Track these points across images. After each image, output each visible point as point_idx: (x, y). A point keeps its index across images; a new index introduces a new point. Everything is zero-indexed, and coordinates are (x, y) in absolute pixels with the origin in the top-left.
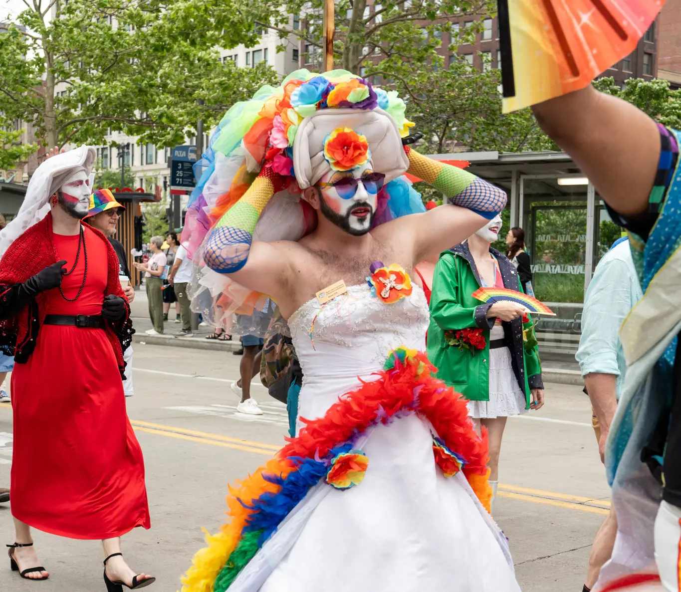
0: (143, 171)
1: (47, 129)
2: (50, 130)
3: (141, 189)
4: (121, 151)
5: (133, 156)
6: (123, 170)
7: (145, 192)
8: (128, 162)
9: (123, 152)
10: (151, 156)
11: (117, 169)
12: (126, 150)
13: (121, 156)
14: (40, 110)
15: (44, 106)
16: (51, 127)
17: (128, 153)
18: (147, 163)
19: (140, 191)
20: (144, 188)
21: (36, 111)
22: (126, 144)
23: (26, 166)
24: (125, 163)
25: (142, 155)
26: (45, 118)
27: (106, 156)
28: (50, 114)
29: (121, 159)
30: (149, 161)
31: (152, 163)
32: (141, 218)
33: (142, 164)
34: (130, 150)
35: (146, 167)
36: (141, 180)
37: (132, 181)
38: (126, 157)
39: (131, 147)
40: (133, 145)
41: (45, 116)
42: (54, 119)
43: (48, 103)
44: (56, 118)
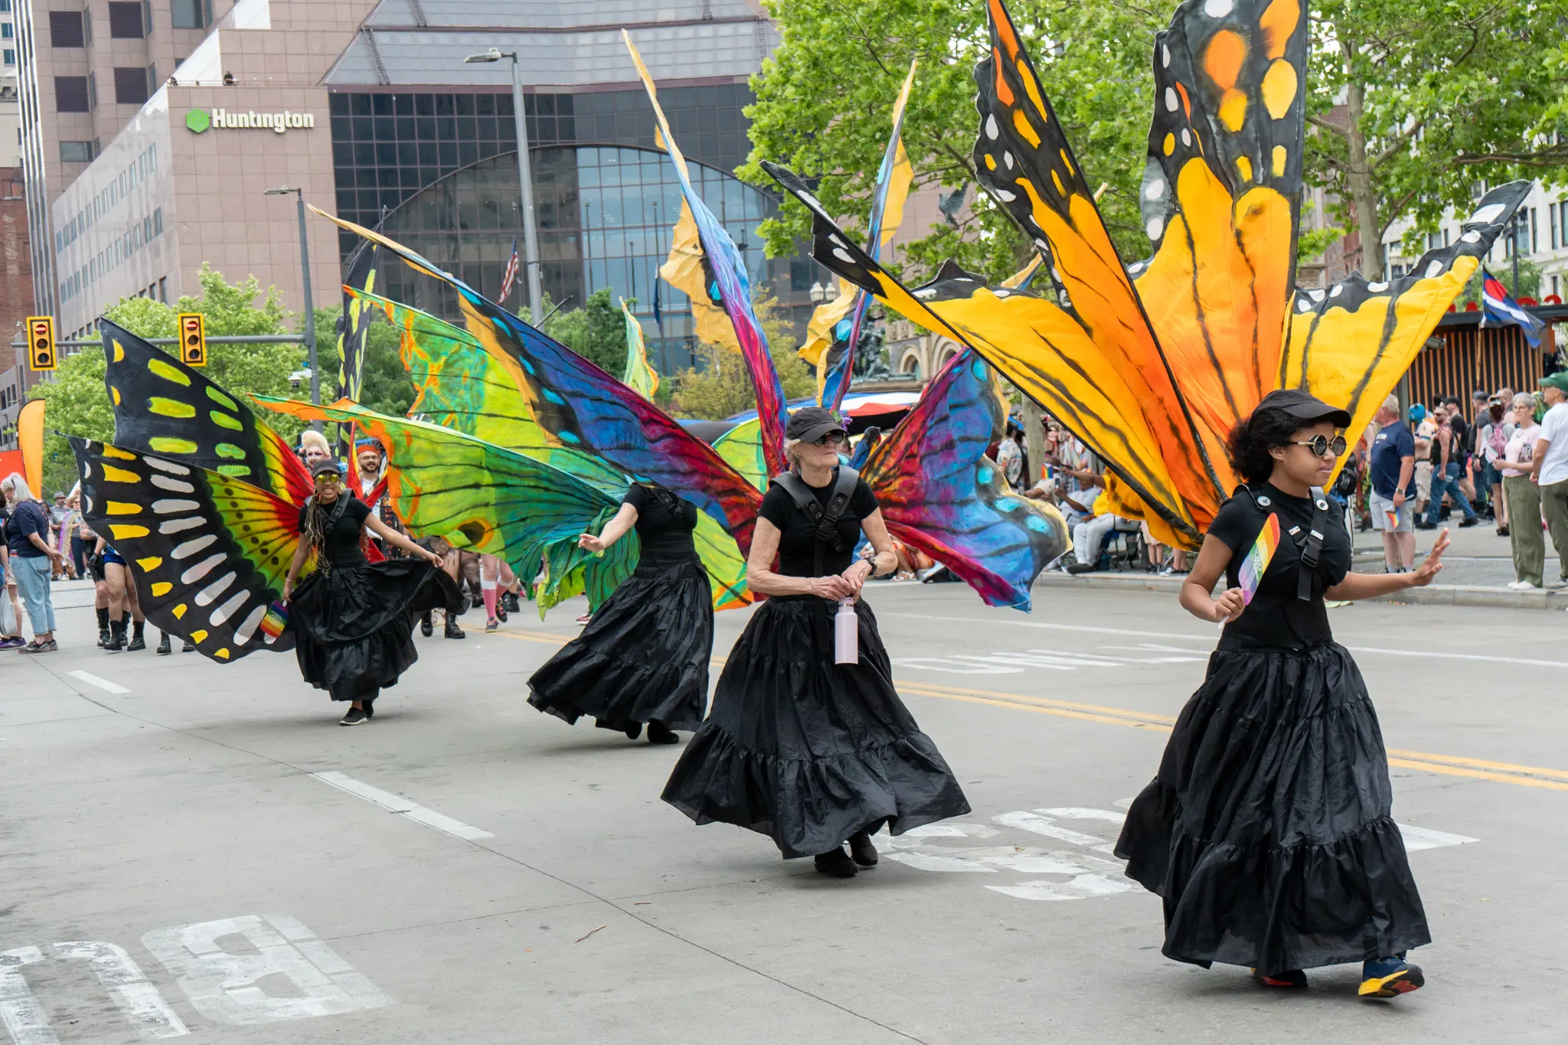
0: (1556, 260)
1: (1356, 196)
2: (1361, 198)
3: (1555, 297)
4: (1510, 224)
5: (1534, 232)
6: (1515, 264)
7: (1563, 302)
8: (1525, 245)
9: (1515, 226)
11: (1505, 261)
12: (1520, 223)
13: (1510, 236)
14: (1338, 160)
15: (1347, 150)
16: (1362, 192)
17: (1524, 229)
18: (1564, 244)
19: (1551, 303)
20: (1561, 294)
21: (1332, 163)
23: (1323, 274)
24: (1520, 248)
25: (1553, 228)
26: (1351, 176)
28: (1358, 167)
29: (1511, 241)
32: (1556, 358)
33: (1554, 247)
34: (1529, 222)
36: (1555, 279)
37: (1536, 282)
38: (1520, 238)
39: (1530, 215)
40: (1533, 210)
41: (1351, 171)
42: (1367, 175)
43: (1353, 143)
44: (1371, 172)
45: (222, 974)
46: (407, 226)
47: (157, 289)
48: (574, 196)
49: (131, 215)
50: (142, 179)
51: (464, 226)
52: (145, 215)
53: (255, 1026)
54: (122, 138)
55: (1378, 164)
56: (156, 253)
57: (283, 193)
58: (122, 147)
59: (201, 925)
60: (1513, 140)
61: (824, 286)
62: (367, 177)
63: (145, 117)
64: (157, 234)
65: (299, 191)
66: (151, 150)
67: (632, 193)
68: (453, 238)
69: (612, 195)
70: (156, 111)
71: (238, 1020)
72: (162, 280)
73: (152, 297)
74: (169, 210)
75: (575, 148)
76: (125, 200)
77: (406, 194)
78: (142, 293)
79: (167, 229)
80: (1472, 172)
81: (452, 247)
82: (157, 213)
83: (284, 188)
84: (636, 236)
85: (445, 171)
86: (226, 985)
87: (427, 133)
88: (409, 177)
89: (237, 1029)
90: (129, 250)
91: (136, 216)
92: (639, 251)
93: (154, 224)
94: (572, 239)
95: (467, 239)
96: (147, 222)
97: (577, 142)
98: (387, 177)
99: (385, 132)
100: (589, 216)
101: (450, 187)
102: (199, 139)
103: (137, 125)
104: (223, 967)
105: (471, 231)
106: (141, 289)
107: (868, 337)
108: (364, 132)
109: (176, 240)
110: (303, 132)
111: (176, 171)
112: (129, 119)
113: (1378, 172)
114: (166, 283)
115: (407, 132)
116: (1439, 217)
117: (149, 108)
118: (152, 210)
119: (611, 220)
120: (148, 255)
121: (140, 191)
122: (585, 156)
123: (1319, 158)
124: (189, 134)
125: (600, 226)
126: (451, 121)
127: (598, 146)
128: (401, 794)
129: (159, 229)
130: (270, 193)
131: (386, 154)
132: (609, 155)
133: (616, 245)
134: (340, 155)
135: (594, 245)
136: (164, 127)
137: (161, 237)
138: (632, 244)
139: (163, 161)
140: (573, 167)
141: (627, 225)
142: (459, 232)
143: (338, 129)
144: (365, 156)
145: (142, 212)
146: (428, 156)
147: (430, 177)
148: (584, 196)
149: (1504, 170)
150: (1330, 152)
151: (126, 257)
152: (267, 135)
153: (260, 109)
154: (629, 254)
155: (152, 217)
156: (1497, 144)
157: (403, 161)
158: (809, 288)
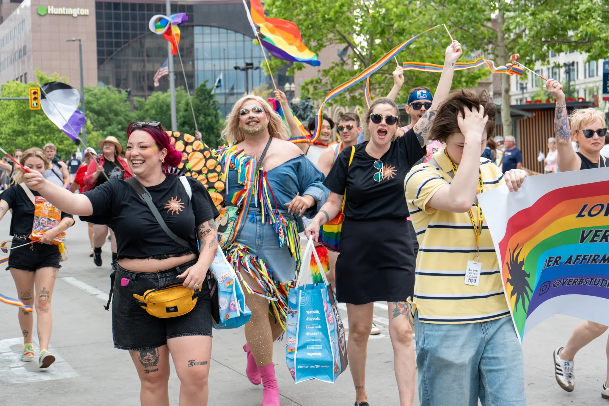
0: (586, 83)
1: (500, 56)
3: (584, 98)
4: (567, 68)
5: (577, 71)
8: (574, 76)
9: (569, 69)
10: (593, 71)
12: (571, 68)
13: (568, 73)
14: (493, 41)
15: (497, 37)
16: (502, 54)
17: (574, 70)
18: (589, 76)
19: (582, 100)
20: (586, 97)
21: (491, 42)
22: (571, 62)
24: (571, 78)
25: (585, 70)
26: (498, 48)
27: (556, 73)
28: (501, 44)
29: (568, 75)
30: (591, 74)
31: (593, 76)
33: (585, 77)
34: (575, 67)
35: (588, 80)
36: (585, 90)
37: (577, 91)
38: (572, 73)
39: (575, 64)
40: (577, 63)
41: (498, 45)
42: (504, 48)
43: (500, 35)
44: (506, 46)
45: (11, 361)
46: (125, 56)
47: (23, 78)
48: (192, 45)
49: (14, 47)
50: (19, 33)
51: (148, 56)
52: (20, 48)
53: (20, 384)
54: (12, 16)
55: (509, 43)
56: (23, 62)
57: (73, 41)
58: (11, 20)
59: (6, 340)
60: (564, 35)
61: (290, 84)
62: (109, 35)
63: (21, 9)
64: (24, 55)
65: (80, 40)
66: (23, 22)
67: (215, 45)
68: (143, 61)
69: (207, 46)
70: (26, 6)
71: (13, 381)
72: (26, 74)
73: (21, 81)
74: (29, 46)
75: (193, 26)
76: (12, 41)
77: (125, 43)
78: (17, 79)
79: (28, 54)
80: (548, 47)
81: (143, 64)
82: (25, 47)
83: (74, 39)
84: (216, 62)
85: (141, 34)
86: (11, 366)
87: (134, 18)
88: (126, 36)
89: (12, 385)
90: (13, 61)
91: (16, 48)
92: (217, 68)
93: (23, 51)
94: (191, 63)
95: (149, 61)
96: (20, 51)
97: (194, 24)
98: (117, 35)
99: (117, 17)
100: (198, 54)
101: (143, 40)
102: (42, 18)
103: (18, 11)
104: (11, 358)
105: (150, 58)
106: (17, 77)
107: (307, 105)
108: (109, 17)
109: (32, 58)
110: (84, 17)
111: (33, 30)
112: (15, 9)
113: (509, 46)
114: (27, 75)
115: (126, 18)
116: (534, 65)
117: (23, 5)
118: (23, 45)
119: (207, 55)
120: (20, 64)
121: (18, 38)
122: (197, 30)
123: (486, 40)
124: (38, 16)
125: (202, 57)
126: (144, 14)
127: (203, 26)
128: (96, 287)
129: (25, 54)
130: (68, 41)
131: (117, 26)
132: (207, 30)
133: (208, 65)
134: (99, 26)
135: (200, 66)
136: (28, 13)
137: (26, 57)
138: (215, 65)
139: (28, 26)
140: (192, 34)
141: (213, 57)
142: (146, 58)
143: (98, 16)
144: (109, 27)
145: (18, 47)
146: (134, 28)
147: (134, 36)
148: (196, 45)
149: (561, 47)
150: (490, 38)
151: (11, 64)
152: (70, 18)
153: (68, 7)
154: (213, 69)
155: (22, 48)
156: (558, 37)
157: (124, 29)
158: (285, 85)
